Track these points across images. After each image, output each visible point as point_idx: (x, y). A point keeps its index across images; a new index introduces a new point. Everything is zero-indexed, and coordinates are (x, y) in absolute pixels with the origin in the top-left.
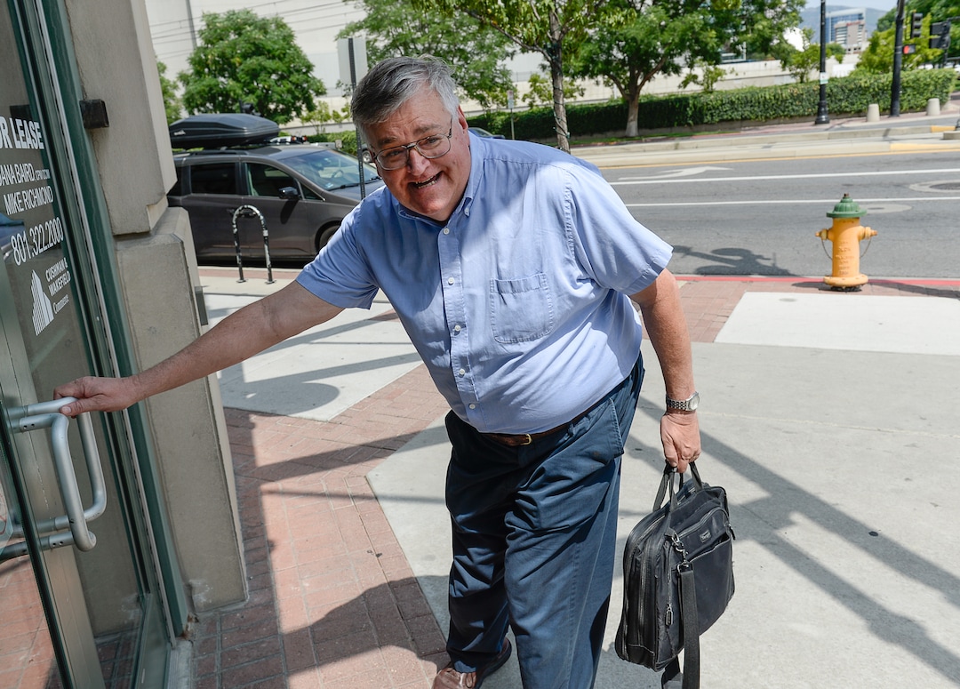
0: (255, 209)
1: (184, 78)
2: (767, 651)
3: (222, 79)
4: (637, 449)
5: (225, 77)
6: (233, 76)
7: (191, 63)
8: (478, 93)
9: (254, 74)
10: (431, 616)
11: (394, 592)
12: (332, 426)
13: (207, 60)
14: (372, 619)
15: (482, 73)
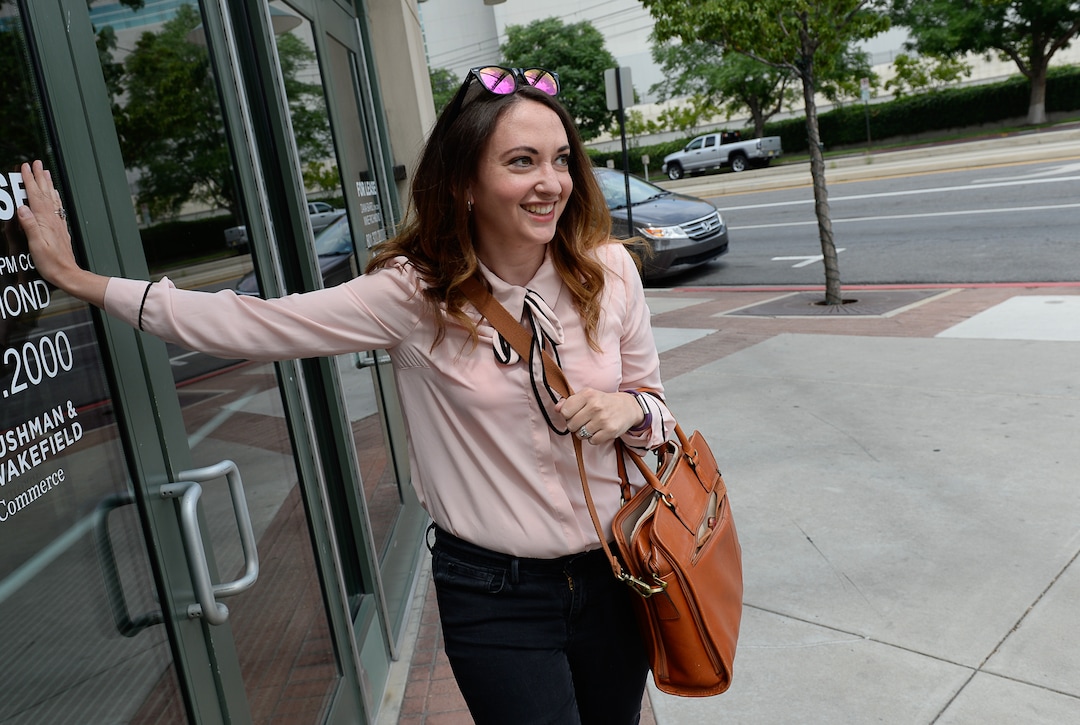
8: (825, 84)
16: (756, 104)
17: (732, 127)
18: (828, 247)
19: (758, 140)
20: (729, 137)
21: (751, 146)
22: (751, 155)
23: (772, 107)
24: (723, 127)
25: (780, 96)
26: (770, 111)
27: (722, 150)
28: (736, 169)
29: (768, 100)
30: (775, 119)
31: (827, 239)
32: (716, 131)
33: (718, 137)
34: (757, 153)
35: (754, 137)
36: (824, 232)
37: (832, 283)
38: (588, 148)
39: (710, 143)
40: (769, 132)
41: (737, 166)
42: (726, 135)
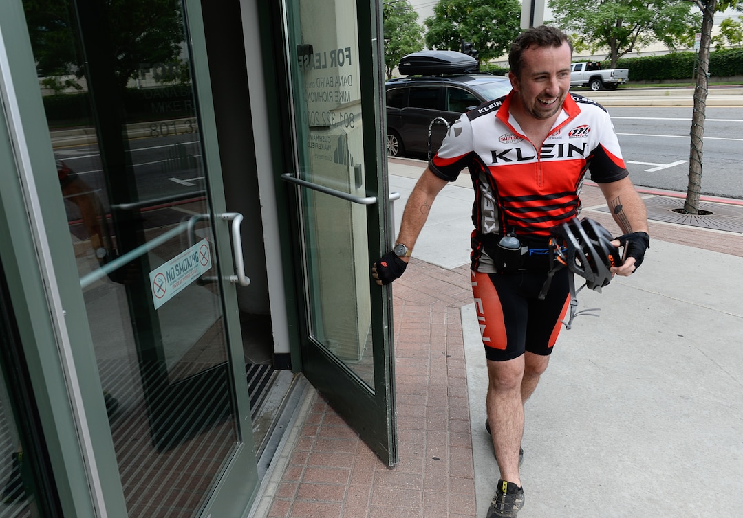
0: (445, 120)
1: (429, 23)
2: (712, 496)
3: (455, 24)
4: (679, 335)
5: (457, 22)
6: (464, 21)
7: (435, 11)
8: (667, 35)
9: (480, 19)
10: (467, 400)
11: (449, 380)
12: (451, 273)
13: (446, 9)
14: (429, 390)
15: (673, 18)
16: (616, 44)
17: (594, 60)
18: (696, 164)
19: (612, 70)
20: (592, 66)
21: (606, 74)
22: (605, 80)
23: (627, 48)
24: (588, 59)
25: (634, 40)
26: (623, 51)
27: (586, 75)
28: (593, 88)
29: (624, 41)
30: (625, 57)
31: (697, 158)
32: (583, 61)
33: (584, 65)
34: (610, 79)
35: (609, 68)
36: (695, 151)
37: (693, 195)
38: (492, 64)
39: (578, 68)
40: (621, 65)
41: (595, 86)
42: (590, 64)
